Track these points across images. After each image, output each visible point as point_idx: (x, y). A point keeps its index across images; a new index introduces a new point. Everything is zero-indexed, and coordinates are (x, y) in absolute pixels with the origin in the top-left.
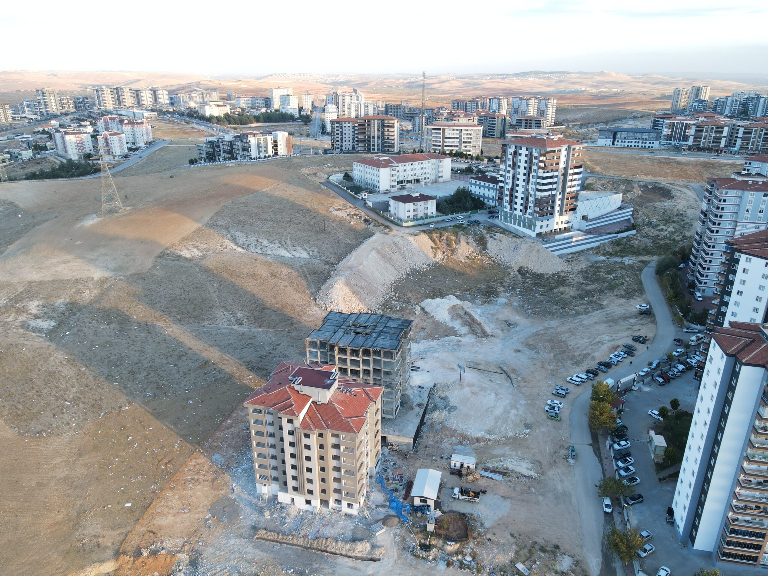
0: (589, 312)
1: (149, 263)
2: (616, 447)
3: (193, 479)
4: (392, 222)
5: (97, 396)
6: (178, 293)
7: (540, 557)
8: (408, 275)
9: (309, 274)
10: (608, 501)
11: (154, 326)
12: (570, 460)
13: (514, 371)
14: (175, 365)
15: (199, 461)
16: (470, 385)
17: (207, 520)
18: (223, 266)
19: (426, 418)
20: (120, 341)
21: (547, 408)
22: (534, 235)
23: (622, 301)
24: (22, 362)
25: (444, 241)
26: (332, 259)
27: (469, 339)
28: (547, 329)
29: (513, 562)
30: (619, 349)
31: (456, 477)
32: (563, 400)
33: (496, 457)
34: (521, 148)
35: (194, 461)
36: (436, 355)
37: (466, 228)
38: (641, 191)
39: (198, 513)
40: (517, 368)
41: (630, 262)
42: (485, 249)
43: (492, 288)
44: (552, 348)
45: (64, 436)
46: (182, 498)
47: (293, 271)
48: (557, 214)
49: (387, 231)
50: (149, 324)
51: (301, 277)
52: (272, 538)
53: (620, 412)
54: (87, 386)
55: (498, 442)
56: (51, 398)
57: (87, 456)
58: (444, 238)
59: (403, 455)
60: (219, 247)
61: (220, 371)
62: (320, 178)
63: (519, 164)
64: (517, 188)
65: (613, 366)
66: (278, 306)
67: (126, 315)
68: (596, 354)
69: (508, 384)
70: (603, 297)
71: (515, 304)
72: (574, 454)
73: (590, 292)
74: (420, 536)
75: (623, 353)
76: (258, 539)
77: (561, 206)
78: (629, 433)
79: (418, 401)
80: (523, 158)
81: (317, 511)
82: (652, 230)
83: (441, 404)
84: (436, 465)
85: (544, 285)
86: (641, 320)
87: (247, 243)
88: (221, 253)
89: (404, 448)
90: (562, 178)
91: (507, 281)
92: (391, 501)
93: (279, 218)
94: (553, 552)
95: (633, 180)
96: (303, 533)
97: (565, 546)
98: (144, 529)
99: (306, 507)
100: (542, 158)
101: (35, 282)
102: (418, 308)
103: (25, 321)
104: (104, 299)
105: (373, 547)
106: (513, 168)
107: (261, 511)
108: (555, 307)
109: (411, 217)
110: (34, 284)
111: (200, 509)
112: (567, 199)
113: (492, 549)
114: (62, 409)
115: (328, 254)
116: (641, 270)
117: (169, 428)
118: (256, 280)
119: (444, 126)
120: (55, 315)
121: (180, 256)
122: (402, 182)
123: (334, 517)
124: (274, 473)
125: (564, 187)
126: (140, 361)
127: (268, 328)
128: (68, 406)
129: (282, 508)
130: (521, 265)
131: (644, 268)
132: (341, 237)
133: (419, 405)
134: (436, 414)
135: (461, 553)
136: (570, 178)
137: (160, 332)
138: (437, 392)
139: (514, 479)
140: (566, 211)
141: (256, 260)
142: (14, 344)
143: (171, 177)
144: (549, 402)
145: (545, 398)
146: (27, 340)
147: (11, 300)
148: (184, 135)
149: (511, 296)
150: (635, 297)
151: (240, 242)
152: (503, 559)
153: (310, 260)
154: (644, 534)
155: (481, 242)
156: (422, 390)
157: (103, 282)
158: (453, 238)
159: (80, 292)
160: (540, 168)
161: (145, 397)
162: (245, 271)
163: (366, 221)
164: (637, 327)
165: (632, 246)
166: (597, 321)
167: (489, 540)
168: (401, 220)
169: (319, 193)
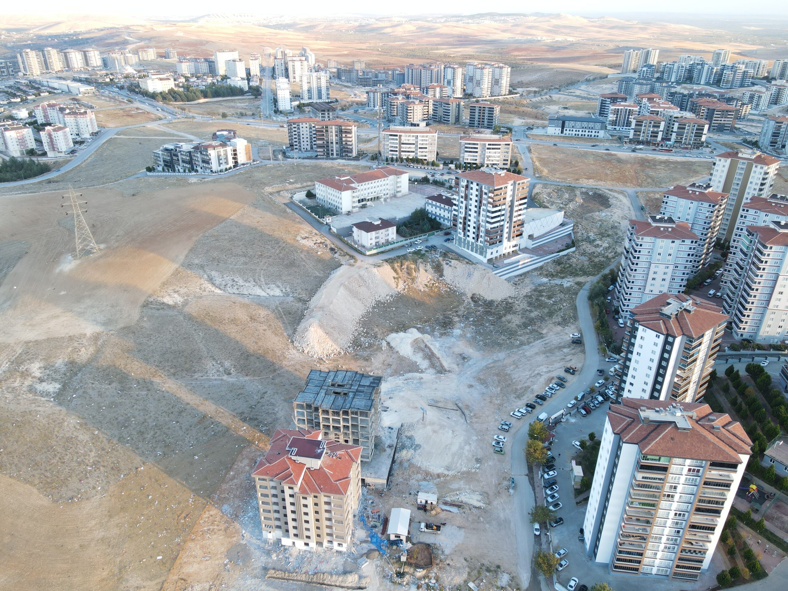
0: (531, 342)
1: (135, 314)
2: (546, 476)
3: (209, 530)
4: (356, 250)
5: (113, 459)
6: (168, 345)
7: (486, 576)
8: (374, 308)
9: (285, 315)
10: (537, 526)
11: (151, 383)
12: (511, 491)
13: (467, 407)
14: (177, 422)
15: (211, 513)
16: (431, 424)
17: (226, 565)
18: (205, 312)
19: (396, 457)
20: (124, 400)
21: (494, 443)
22: (485, 261)
23: (559, 328)
24: (39, 430)
25: (405, 270)
26: (304, 296)
27: (429, 375)
28: (495, 362)
29: (466, 582)
30: (554, 381)
31: (422, 512)
32: (507, 434)
33: (453, 490)
34: (472, 183)
35: (207, 513)
36: (402, 394)
37: (424, 254)
38: (583, 199)
39: (218, 559)
40: (470, 404)
41: (568, 285)
42: (441, 275)
43: (449, 318)
44: (499, 382)
45: (93, 500)
46: (202, 547)
47: (270, 313)
48: (505, 241)
49: (352, 261)
50: (147, 381)
51: (277, 318)
52: (280, 576)
53: (550, 443)
54: (103, 449)
55: (454, 476)
56: (74, 464)
57: (117, 517)
58: (405, 267)
59: (379, 493)
60: (198, 290)
61: (218, 424)
62: (284, 197)
63: (471, 197)
64: (469, 218)
65: (548, 399)
66: (260, 352)
67: (124, 373)
68: (535, 387)
69: (463, 421)
70: (543, 325)
71: (469, 335)
72: (513, 485)
73: (533, 319)
74: (396, 565)
75: (555, 386)
76: (269, 577)
77: (509, 233)
78: (556, 463)
79: (388, 442)
80: (474, 192)
81: (314, 550)
82: (589, 246)
83: (408, 443)
84: (406, 501)
85: (494, 314)
86: (573, 349)
87: (224, 283)
88: (201, 297)
89: (380, 487)
90: (509, 209)
91: (462, 310)
92: (372, 537)
93: (250, 252)
94: (495, 571)
95: (576, 185)
96: (304, 570)
97: (505, 565)
98: (176, 577)
99: (306, 548)
100: (490, 195)
101: (31, 342)
102: (384, 344)
103: (31, 386)
104: (100, 357)
105: (360, 577)
106: (465, 200)
107: (268, 553)
108: (503, 337)
109: (374, 244)
110: (30, 344)
111: (219, 556)
112: (514, 227)
113: (450, 573)
114: (86, 474)
115: (300, 290)
116: (576, 294)
117: (182, 484)
118: (237, 326)
119: (401, 132)
120: (58, 377)
121: (163, 303)
122: (363, 200)
123: (328, 554)
124: (277, 523)
125: (511, 217)
126: (145, 421)
127: (254, 376)
128: (91, 471)
129: (285, 550)
130: (474, 292)
131: (579, 290)
132: (310, 270)
133: (390, 446)
134: (404, 452)
135: (428, 577)
136: (516, 209)
137: (159, 388)
138: (404, 432)
139: (467, 511)
140: (513, 237)
141: (234, 303)
142: (27, 410)
143: (133, 195)
144: (495, 437)
145: (492, 433)
146: (39, 406)
147: (12, 362)
148: (130, 119)
149: (465, 327)
150: (569, 324)
151: (217, 283)
152: (458, 580)
153: (283, 298)
154: (562, 552)
155: (438, 269)
156: (392, 431)
157: (96, 338)
158: (413, 266)
159: (76, 350)
160: (489, 203)
161: (156, 456)
162: (227, 316)
163: (332, 249)
164: (569, 358)
165: (571, 266)
166: (537, 351)
167: (449, 565)
168: (364, 247)
169: (285, 218)
